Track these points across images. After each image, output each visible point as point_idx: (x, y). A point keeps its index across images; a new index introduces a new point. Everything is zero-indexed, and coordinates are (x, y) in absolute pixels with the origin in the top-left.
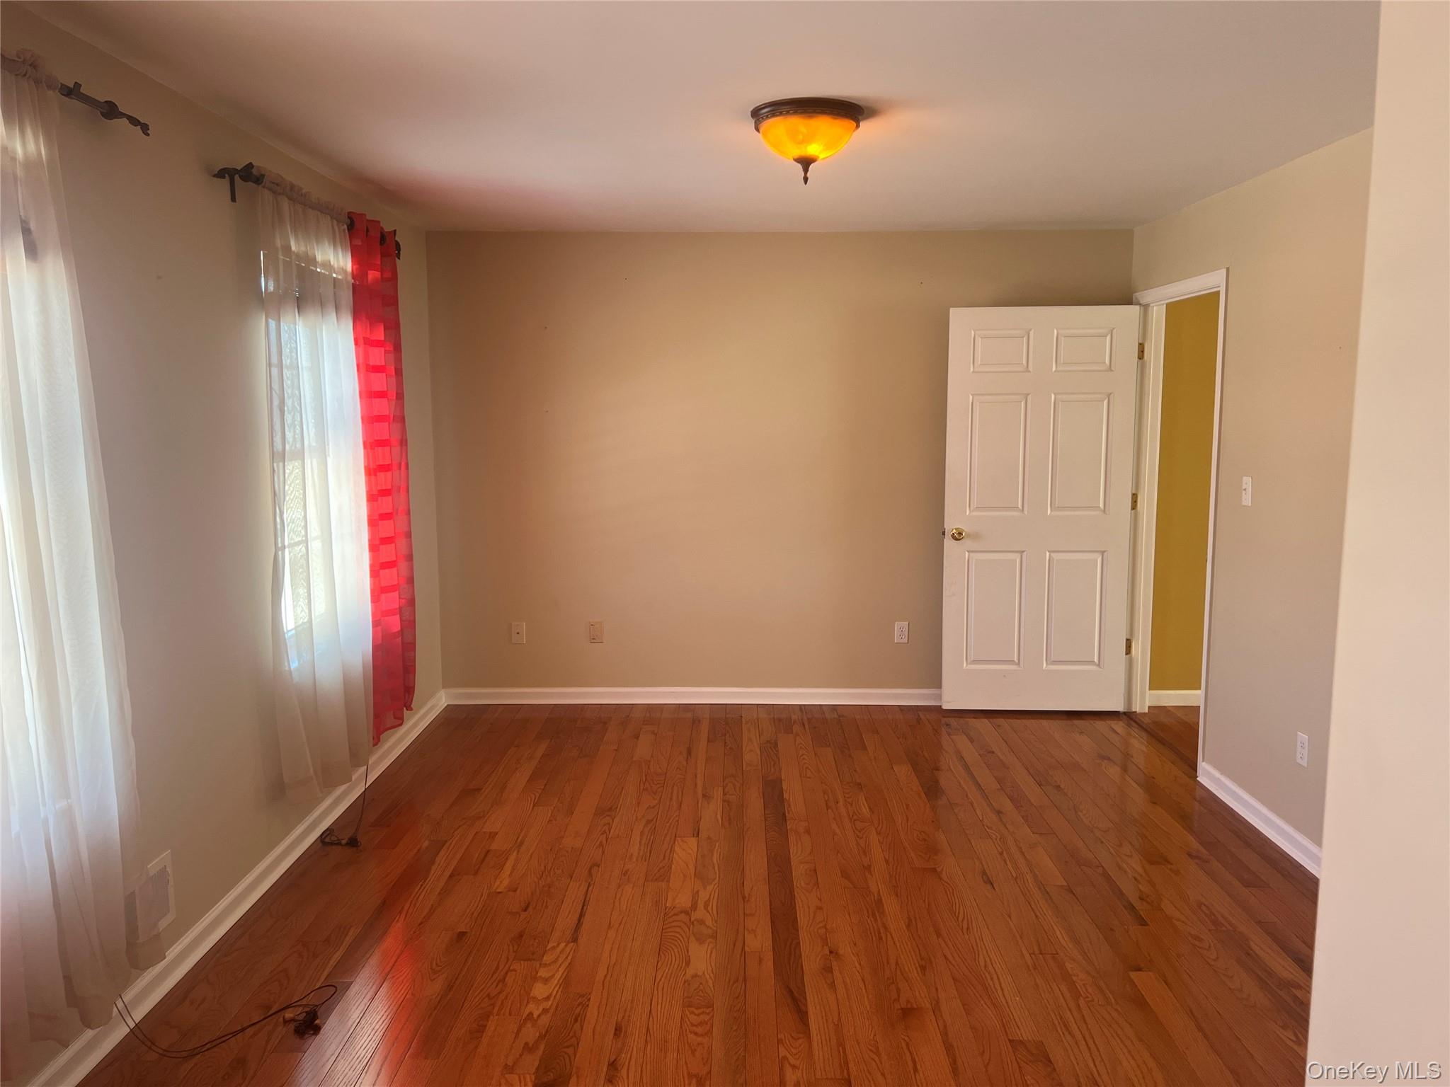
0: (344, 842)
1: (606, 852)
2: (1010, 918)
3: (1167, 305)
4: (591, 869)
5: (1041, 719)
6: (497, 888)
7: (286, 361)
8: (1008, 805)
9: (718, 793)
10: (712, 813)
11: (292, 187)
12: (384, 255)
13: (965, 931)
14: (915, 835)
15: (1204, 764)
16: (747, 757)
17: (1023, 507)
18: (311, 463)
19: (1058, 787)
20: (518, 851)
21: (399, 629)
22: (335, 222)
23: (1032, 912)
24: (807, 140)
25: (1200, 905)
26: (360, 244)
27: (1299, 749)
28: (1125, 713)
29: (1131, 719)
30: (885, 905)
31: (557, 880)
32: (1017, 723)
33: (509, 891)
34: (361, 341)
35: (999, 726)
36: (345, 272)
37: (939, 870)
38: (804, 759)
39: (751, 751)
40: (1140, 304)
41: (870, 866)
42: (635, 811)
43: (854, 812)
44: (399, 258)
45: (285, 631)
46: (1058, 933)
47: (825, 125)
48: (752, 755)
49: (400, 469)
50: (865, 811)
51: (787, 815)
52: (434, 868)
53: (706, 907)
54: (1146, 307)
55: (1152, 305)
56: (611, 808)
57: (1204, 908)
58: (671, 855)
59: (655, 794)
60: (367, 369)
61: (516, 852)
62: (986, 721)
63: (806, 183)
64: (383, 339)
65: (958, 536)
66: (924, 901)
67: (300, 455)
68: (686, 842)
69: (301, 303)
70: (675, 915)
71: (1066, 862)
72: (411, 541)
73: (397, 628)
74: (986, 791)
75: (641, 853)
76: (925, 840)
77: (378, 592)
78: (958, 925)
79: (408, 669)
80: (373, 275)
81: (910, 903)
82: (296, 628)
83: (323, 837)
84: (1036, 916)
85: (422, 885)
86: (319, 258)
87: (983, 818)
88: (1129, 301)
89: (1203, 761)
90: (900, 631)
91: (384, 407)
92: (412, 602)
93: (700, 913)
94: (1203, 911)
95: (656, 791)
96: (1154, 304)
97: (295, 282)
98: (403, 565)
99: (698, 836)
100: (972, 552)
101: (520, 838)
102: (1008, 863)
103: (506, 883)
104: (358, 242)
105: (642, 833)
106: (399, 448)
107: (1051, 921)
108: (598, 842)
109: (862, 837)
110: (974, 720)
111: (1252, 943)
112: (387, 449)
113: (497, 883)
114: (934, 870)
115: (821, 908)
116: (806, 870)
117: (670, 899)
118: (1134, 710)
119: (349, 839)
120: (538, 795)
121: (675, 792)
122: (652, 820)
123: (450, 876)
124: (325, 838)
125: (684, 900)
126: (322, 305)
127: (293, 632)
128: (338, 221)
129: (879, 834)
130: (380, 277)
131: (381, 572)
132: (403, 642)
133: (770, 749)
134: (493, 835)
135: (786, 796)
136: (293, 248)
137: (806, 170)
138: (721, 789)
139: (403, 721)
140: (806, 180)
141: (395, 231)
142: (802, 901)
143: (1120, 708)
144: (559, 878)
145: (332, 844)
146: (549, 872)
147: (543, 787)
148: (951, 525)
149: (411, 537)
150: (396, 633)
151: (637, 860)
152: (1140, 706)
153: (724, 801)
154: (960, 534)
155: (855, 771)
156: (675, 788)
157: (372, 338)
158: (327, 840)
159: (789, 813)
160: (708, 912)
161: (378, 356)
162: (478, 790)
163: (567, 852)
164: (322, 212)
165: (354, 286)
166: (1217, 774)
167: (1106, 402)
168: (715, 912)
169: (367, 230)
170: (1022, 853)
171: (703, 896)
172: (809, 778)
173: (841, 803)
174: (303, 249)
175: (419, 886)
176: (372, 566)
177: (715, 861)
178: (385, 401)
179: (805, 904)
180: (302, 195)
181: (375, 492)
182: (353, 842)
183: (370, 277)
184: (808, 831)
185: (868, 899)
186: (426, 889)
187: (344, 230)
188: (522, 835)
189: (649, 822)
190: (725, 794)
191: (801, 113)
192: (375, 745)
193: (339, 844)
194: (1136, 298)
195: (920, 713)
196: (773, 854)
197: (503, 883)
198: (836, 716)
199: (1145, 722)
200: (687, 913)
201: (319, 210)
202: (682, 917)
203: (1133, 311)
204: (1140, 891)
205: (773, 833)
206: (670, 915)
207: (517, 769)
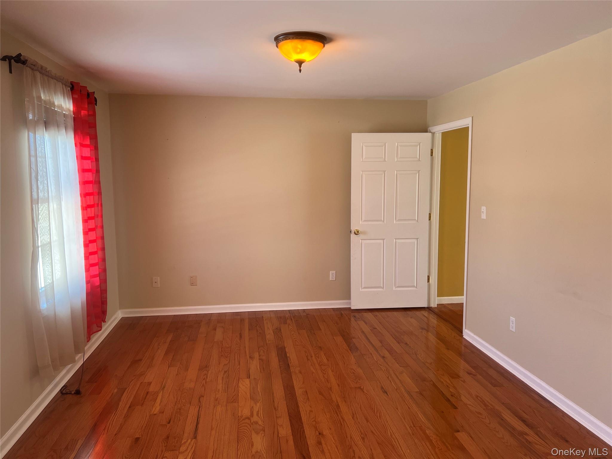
0: (73, 392)
1: (206, 389)
2: (398, 410)
3: (442, 133)
4: (199, 398)
5: (394, 311)
6: (154, 412)
7: (39, 154)
8: (387, 354)
9: (256, 355)
10: (255, 365)
11: (42, 67)
12: (89, 103)
13: (379, 417)
14: (349, 371)
15: (466, 330)
16: (268, 337)
17: (384, 220)
18: (53, 206)
19: (406, 344)
20: (163, 391)
21: (99, 284)
22: (64, 86)
23: (406, 405)
24: (301, 52)
25: (477, 396)
26: (77, 97)
27: (511, 324)
28: (427, 308)
29: (431, 310)
30: (341, 408)
31: (184, 405)
32: (383, 314)
33: (160, 413)
34: (78, 145)
35: (376, 316)
36: (70, 110)
37: (362, 387)
38: (294, 336)
39: (269, 334)
40: (431, 132)
41: (331, 388)
42: (218, 367)
43: (320, 361)
44: (96, 105)
45: (40, 288)
46: (420, 416)
47: (310, 45)
48: (270, 336)
49: (98, 206)
50: (325, 360)
51: (290, 364)
52: (121, 403)
53: (257, 415)
54: (433, 134)
55: (436, 133)
56: (206, 366)
57: (479, 398)
58: (238, 388)
59: (227, 357)
60: (81, 158)
61: (162, 392)
62: (370, 314)
63: (300, 72)
64: (89, 144)
65: (357, 233)
66: (358, 404)
67: (47, 200)
68: (244, 382)
69: (47, 124)
70: (243, 420)
71: (417, 380)
72: (104, 241)
73: (98, 284)
74: (376, 347)
75: (223, 388)
76: (354, 373)
77: (89, 266)
78: (375, 415)
79: (104, 302)
80: (83, 113)
81: (352, 405)
82: (45, 287)
83: (62, 390)
84: (409, 408)
85: (115, 413)
86: (56, 103)
87: (377, 361)
88: (426, 131)
89: (465, 329)
90: (332, 275)
91: (90, 176)
92: (105, 270)
93: (255, 418)
94: (479, 399)
95: (227, 356)
96: (437, 133)
97: (44, 114)
98: (100, 253)
99: (249, 378)
100: (363, 240)
101: (163, 384)
102: (392, 382)
103: (158, 409)
104: (76, 96)
105: (223, 378)
106: (97, 196)
107: (416, 410)
108: (202, 384)
109: (325, 374)
110: (365, 313)
111: (502, 414)
112: (92, 197)
113: (154, 409)
114: (360, 388)
115: (312, 411)
116: (302, 392)
117: (240, 412)
118: (431, 306)
119: (76, 391)
120: (170, 362)
121: (236, 357)
122: (227, 371)
123: (130, 407)
124: (63, 391)
125: (246, 412)
126: (58, 126)
127: (44, 289)
128: (66, 86)
129: (333, 371)
130: (87, 114)
131: (90, 257)
132: (101, 290)
133: (278, 331)
134: (150, 384)
135: (288, 355)
136: (43, 98)
137: (300, 66)
138: (257, 353)
139: (102, 328)
140: (300, 71)
141: (94, 92)
142: (302, 408)
143: (426, 305)
144: (185, 404)
145: (67, 394)
146: (179, 402)
147: (172, 357)
148: (353, 228)
149: (104, 239)
150: (97, 286)
151: (222, 392)
152: (434, 305)
153: (260, 359)
154: (358, 232)
155: (318, 341)
156: (236, 354)
157: (84, 143)
158: (64, 392)
159: (290, 363)
160: (259, 417)
161: (87, 152)
162: (140, 360)
163: (187, 390)
164: (57, 80)
165: (74, 118)
166: (472, 334)
167: (418, 175)
168: (262, 417)
169: (81, 91)
170: (397, 376)
171: (256, 409)
172: (297, 345)
173: (314, 357)
174: (48, 98)
175: (114, 414)
176: (85, 254)
177: (259, 391)
178: (90, 174)
179: (304, 409)
180: (47, 72)
181: (86, 218)
182: (78, 392)
183: (82, 114)
184: (300, 372)
185: (332, 404)
186: (117, 415)
187: (69, 90)
188: (164, 382)
189: (225, 372)
190: (260, 356)
191: (299, 39)
192: (88, 341)
193: (71, 393)
194: (429, 130)
195: (342, 311)
196: (286, 385)
197: (156, 409)
198: (305, 314)
199: (436, 311)
200: (249, 419)
201: (56, 80)
202: (247, 421)
203: (429, 135)
204: (451, 392)
205: (284, 374)
206: (241, 420)
207: (158, 348)
